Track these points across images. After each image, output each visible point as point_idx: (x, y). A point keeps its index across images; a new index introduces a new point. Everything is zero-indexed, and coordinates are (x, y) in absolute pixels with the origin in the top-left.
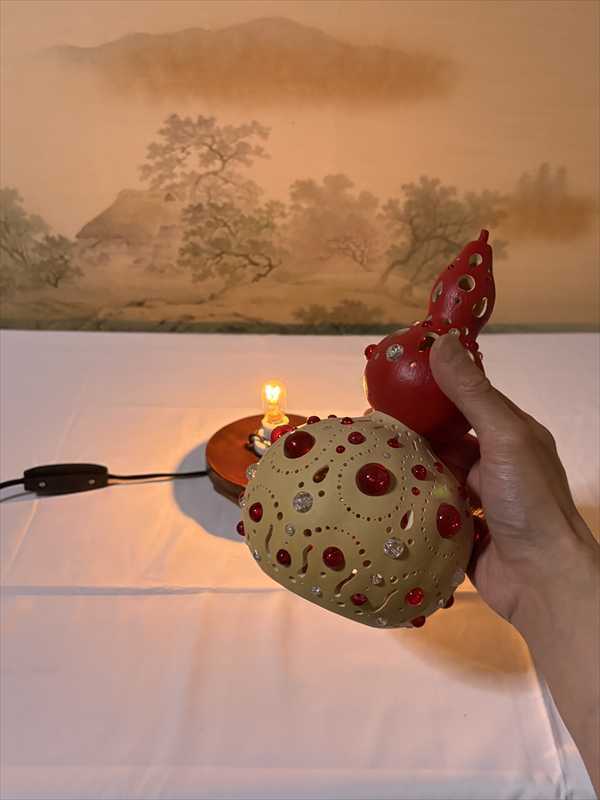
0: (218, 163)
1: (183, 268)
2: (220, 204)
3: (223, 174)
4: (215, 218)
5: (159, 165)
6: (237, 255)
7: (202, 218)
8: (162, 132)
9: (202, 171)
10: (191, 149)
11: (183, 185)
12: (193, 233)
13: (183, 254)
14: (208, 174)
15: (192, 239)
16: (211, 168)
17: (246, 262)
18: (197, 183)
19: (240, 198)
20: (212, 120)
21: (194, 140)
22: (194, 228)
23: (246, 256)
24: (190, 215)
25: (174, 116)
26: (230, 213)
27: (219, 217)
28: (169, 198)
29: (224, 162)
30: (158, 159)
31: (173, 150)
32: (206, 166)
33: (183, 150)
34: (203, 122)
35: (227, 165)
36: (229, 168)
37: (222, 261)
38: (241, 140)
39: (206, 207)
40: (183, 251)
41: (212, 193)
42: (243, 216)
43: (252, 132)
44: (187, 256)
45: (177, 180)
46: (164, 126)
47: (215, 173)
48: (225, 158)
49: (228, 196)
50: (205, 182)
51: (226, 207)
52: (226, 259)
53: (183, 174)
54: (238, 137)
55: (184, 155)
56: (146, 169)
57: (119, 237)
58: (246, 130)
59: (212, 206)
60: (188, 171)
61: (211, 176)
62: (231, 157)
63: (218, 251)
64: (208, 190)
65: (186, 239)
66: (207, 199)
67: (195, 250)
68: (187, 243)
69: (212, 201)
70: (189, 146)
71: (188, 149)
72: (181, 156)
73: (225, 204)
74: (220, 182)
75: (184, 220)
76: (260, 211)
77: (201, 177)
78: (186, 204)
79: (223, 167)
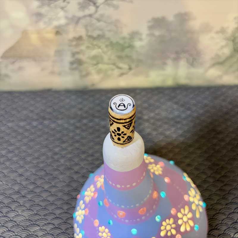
0: (92, 8)
2: (95, 35)
3: (96, 16)
4: (92, 44)
6: (108, 64)
7: (83, 44)
9: (80, 14)
11: (67, 25)
12: (78, 53)
13: (72, 65)
14: (85, 16)
15: (76, 56)
16: (87, 12)
17: (114, 67)
18: (77, 22)
19: (110, 31)
22: (77, 50)
23: (114, 64)
24: (74, 43)
26: (103, 40)
27: (95, 43)
28: (58, 33)
29: (97, 7)
32: (83, 11)
35: (99, 9)
36: (101, 12)
39: (85, 37)
44: (75, 66)
45: (62, 22)
47: (90, 16)
48: (97, 4)
49: (100, 30)
50: (83, 21)
51: (99, 37)
52: (100, 66)
53: (66, 17)
55: (65, 4)
56: (38, 15)
57: (28, 57)
59: (90, 37)
60: (70, 15)
61: (88, 18)
63: (95, 62)
64: (86, 27)
65: (73, 56)
67: (79, 62)
68: (74, 59)
69: (89, 34)
73: (99, 35)
74: (94, 21)
75: (71, 46)
76: (124, 38)
77: (79, 19)
79: (96, 11)
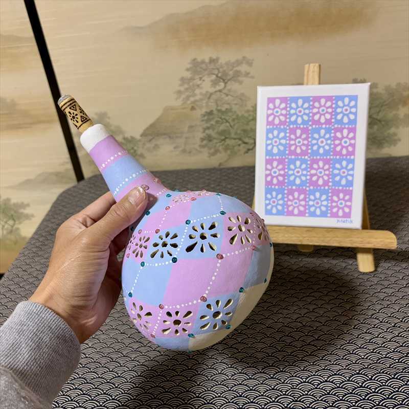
0: (222, 84)
1: (202, 150)
2: (224, 109)
3: (225, 91)
4: (221, 118)
5: (187, 89)
6: (235, 139)
7: (213, 119)
8: (188, 70)
9: (212, 90)
10: (205, 78)
11: (201, 100)
12: (208, 128)
13: (202, 141)
14: (216, 92)
15: (207, 131)
16: (218, 88)
17: (240, 142)
18: (209, 98)
19: (236, 104)
20: (217, 59)
21: (206, 72)
22: (208, 125)
23: (240, 139)
24: (206, 118)
25: (195, 60)
26: (230, 114)
27: (223, 117)
28: (193, 108)
29: (226, 83)
30: (186, 86)
31: (194, 80)
32: (215, 87)
33: (201, 79)
34: (212, 61)
35: (227, 85)
36: (228, 87)
37: (226, 143)
38: (235, 69)
39: (215, 112)
40: (202, 140)
41: (219, 102)
42: (237, 116)
43: (242, 63)
44: (205, 142)
45: (198, 97)
46: (189, 66)
47: (220, 91)
48: (226, 81)
49: (228, 104)
50: (214, 97)
51: (227, 111)
52: (228, 142)
53: (201, 94)
54: (234, 67)
55: (201, 81)
56: (179, 92)
57: (164, 134)
58: (239, 63)
59: (219, 111)
60: (204, 91)
61: (218, 93)
62: (229, 80)
63: (223, 138)
64: (216, 101)
65: (204, 132)
66: (215, 107)
67: (209, 138)
68: (204, 134)
69: (219, 108)
70: (204, 76)
71: (203, 78)
72: (199, 82)
73: (227, 109)
74: (223, 96)
75: (203, 121)
76: (248, 111)
77: (211, 94)
78: (204, 110)
79: (225, 87)
